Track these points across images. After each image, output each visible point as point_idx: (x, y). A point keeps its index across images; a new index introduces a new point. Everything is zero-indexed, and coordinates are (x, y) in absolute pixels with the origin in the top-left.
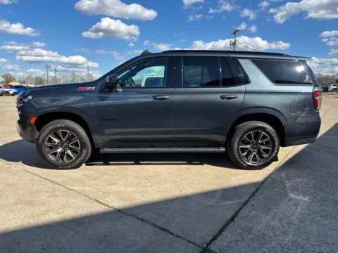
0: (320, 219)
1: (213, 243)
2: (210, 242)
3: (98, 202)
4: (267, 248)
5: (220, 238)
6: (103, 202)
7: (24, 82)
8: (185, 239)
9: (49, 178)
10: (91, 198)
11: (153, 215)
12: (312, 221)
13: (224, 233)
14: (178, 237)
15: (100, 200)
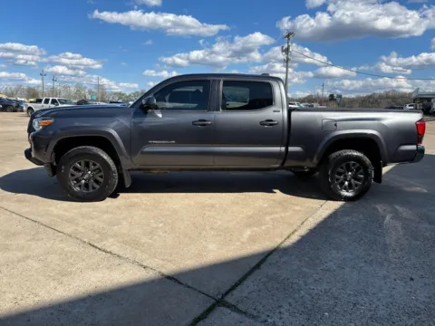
0: (362, 265)
1: (230, 294)
2: (227, 293)
3: (93, 246)
4: (294, 299)
5: (239, 288)
6: (99, 247)
7: (12, 95)
8: (196, 290)
9: (32, 217)
10: (85, 242)
11: (160, 262)
12: (354, 268)
13: (245, 282)
14: (189, 287)
15: (96, 244)
